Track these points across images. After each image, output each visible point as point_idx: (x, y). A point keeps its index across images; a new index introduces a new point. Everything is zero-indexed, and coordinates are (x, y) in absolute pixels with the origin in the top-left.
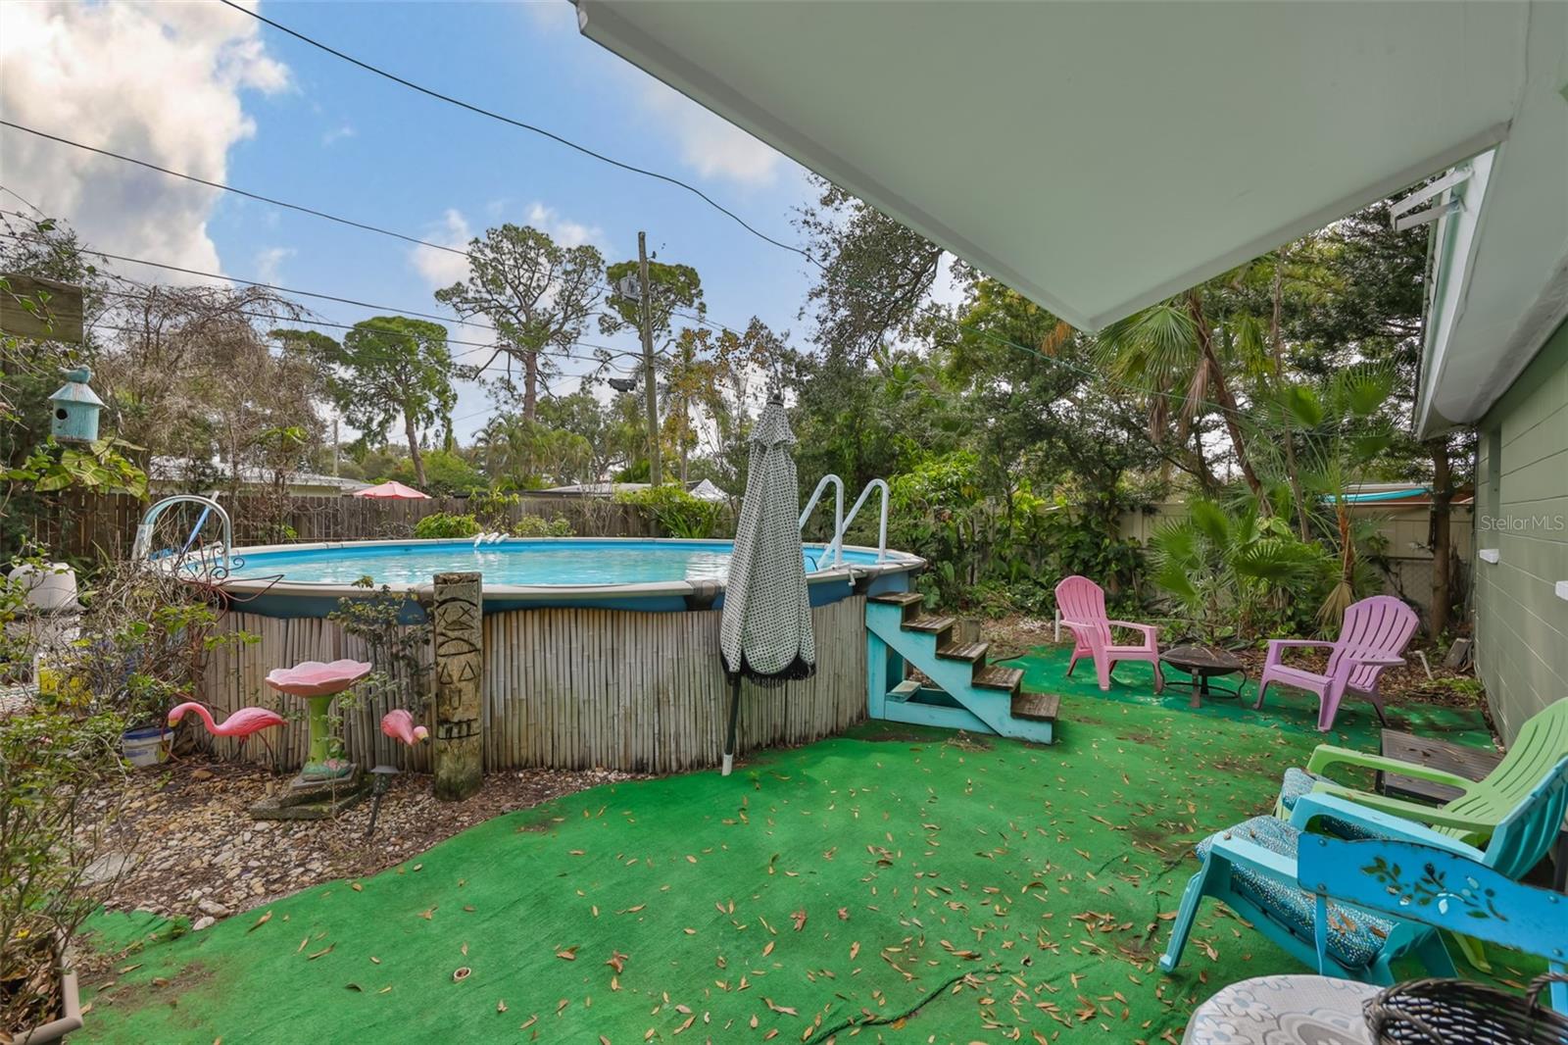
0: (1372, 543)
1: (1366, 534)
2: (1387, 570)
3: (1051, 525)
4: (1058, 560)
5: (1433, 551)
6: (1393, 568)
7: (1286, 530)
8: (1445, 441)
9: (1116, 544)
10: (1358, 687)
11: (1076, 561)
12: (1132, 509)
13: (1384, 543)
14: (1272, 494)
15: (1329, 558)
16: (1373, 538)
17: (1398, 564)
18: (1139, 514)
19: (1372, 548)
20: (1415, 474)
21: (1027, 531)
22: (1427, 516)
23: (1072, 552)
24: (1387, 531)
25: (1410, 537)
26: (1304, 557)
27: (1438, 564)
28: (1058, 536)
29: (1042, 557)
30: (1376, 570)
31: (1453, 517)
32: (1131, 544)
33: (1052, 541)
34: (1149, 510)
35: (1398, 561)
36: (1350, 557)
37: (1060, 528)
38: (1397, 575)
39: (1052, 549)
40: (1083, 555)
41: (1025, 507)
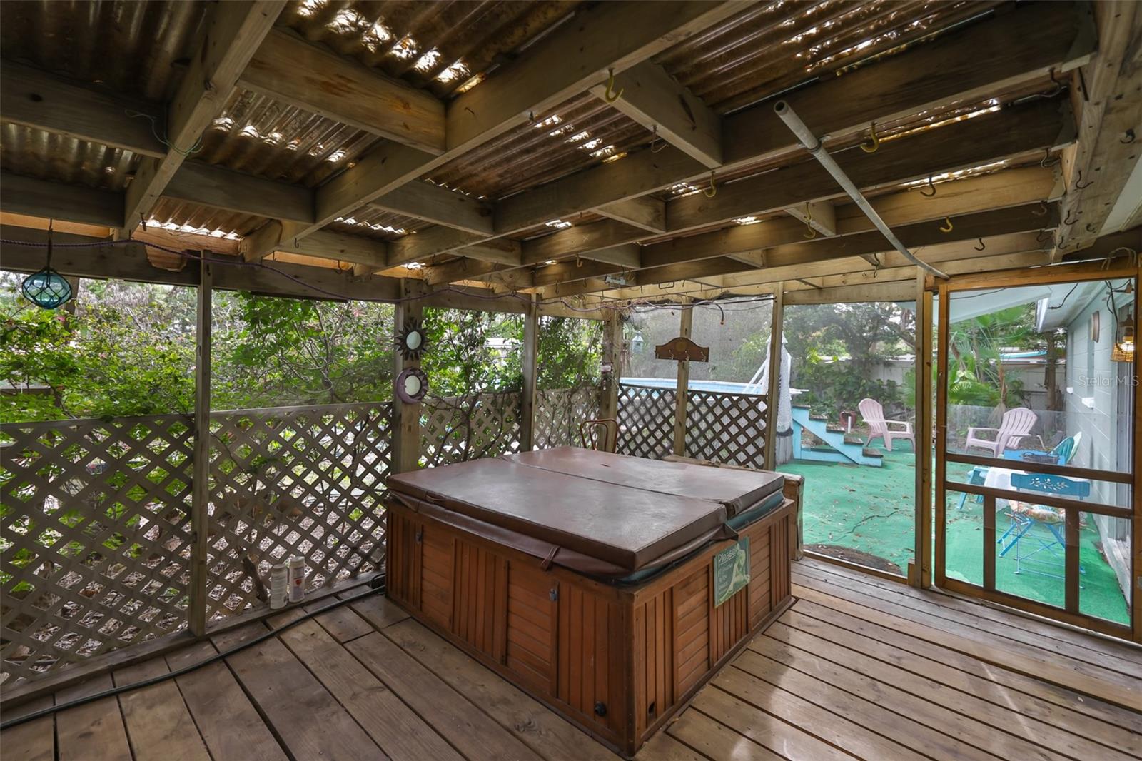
0: (1015, 384)
1: (1013, 379)
2: (1023, 398)
3: (828, 372)
4: (833, 391)
5: (1047, 388)
6: (1026, 397)
7: (973, 377)
8: (1052, 332)
9: (870, 383)
10: (1011, 446)
11: (845, 392)
12: (878, 364)
13: (1021, 384)
14: (965, 359)
15: (994, 391)
16: (1015, 381)
17: (1029, 395)
18: (882, 366)
19: (1014, 386)
20: (1037, 347)
21: (813, 375)
22: (1043, 370)
23: (842, 387)
24: (1023, 377)
25: (1035, 381)
26: (982, 390)
27: (1049, 395)
28: (834, 378)
29: (823, 389)
30: (1017, 398)
31: (1057, 371)
32: (878, 383)
33: (828, 381)
34: (888, 364)
35: (1029, 393)
36: (1005, 391)
37: (834, 373)
38: (1028, 400)
39: (828, 385)
40: (850, 389)
41: (814, 361)
